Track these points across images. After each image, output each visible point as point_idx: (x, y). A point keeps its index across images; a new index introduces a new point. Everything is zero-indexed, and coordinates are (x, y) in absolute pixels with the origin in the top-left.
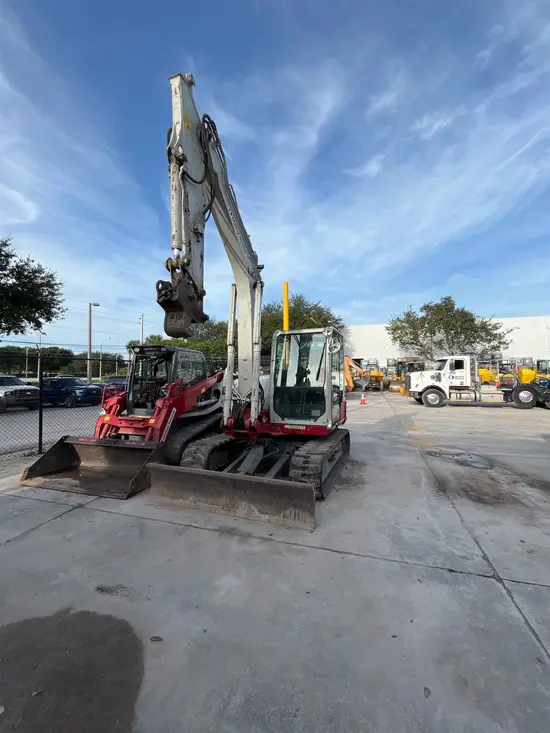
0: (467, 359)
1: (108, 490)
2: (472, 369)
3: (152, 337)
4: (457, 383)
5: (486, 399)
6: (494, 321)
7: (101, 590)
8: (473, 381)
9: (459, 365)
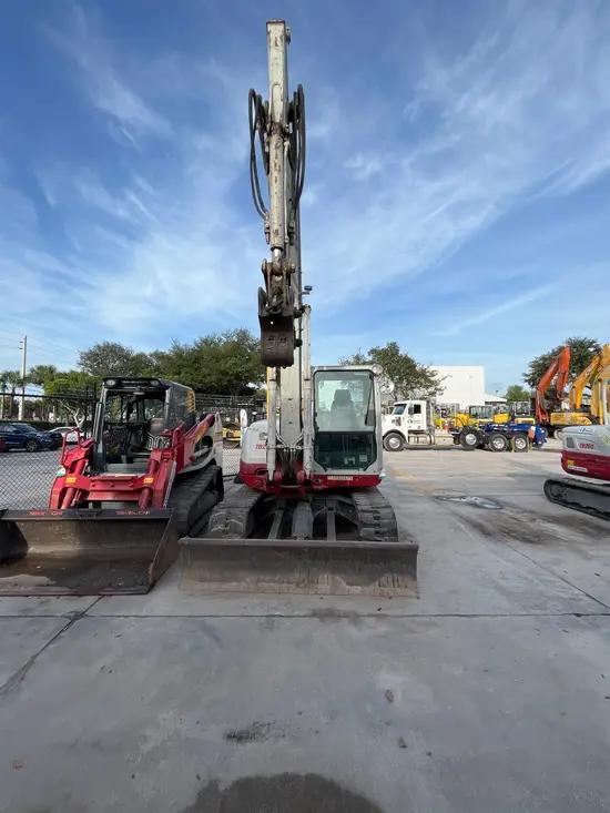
0: (423, 404)
1: (110, 585)
2: (428, 413)
3: (40, 368)
4: (415, 427)
5: (439, 442)
6: (431, 369)
7: (237, 737)
8: (428, 425)
9: (417, 409)
